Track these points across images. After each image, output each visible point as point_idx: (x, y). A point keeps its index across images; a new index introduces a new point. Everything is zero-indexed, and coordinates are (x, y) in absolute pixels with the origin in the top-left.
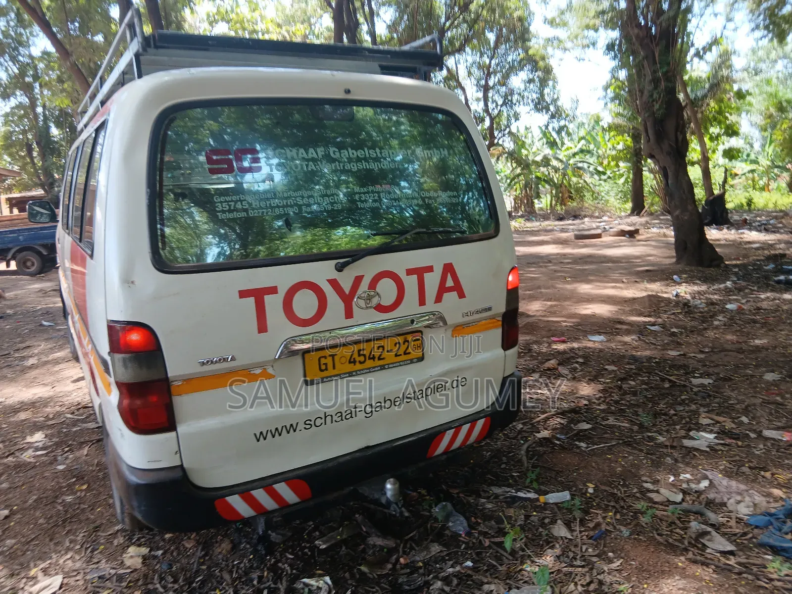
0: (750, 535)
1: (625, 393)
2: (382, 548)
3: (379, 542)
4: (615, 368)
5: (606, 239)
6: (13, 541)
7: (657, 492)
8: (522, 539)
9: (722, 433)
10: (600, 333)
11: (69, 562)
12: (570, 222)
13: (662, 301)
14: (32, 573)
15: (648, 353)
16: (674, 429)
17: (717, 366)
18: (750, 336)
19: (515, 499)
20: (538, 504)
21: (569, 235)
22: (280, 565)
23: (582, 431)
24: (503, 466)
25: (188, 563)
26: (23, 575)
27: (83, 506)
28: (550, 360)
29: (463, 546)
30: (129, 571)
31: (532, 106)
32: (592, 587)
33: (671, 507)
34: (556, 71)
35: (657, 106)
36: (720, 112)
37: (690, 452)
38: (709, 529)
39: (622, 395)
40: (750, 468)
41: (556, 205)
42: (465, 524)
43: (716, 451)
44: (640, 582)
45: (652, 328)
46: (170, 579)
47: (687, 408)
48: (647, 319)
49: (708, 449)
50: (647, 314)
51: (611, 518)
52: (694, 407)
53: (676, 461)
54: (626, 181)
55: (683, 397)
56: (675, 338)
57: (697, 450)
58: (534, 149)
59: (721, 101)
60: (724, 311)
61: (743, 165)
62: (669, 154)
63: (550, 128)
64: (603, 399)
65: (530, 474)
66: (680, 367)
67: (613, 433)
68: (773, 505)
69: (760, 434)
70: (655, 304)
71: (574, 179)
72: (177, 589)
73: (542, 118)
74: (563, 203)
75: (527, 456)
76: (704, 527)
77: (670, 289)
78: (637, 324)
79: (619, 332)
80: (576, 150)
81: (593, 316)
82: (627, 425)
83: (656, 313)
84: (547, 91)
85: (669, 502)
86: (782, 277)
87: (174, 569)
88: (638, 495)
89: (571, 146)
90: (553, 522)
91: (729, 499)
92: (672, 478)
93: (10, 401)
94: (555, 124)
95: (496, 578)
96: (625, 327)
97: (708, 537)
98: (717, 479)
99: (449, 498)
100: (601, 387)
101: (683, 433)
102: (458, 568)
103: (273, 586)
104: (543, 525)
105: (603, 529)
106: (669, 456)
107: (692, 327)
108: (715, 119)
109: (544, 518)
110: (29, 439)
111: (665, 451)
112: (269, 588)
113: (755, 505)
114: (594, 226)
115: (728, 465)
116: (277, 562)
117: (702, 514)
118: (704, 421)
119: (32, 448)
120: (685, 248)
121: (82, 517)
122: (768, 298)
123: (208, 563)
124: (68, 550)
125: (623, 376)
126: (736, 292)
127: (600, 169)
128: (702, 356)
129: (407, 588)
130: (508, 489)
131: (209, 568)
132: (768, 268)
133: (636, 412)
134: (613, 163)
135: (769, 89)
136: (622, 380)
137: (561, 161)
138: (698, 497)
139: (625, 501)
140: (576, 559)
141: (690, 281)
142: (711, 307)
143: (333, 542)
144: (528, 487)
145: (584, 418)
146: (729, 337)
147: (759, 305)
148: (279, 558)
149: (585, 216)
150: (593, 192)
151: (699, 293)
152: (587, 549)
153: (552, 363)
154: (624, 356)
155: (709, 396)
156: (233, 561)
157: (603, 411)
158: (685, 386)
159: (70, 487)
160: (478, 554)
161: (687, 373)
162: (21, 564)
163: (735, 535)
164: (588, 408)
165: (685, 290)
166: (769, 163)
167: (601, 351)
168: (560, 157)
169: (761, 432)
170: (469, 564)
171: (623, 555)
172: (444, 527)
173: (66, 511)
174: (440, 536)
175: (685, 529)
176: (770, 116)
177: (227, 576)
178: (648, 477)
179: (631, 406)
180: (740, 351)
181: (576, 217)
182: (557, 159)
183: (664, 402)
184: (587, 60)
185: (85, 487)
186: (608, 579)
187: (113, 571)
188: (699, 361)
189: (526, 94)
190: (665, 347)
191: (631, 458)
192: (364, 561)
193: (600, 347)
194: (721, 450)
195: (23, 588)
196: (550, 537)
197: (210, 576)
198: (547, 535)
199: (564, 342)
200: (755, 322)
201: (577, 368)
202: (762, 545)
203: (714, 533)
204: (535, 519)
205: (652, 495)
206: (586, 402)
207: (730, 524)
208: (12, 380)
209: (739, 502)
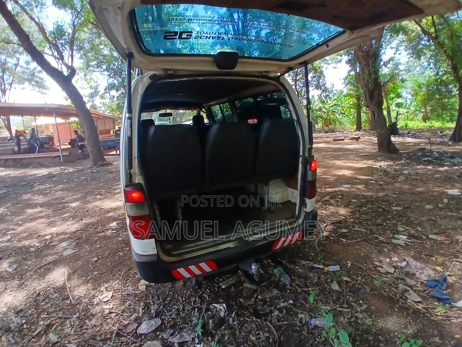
0: (427, 291)
1: (362, 214)
2: (250, 289)
3: (249, 286)
4: (356, 201)
5: (346, 141)
6: (97, 273)
7: (382, 267)
8: (317, 290)
9: (410, 236)
10: (348, 184)
11: (117, 285)
12: (331, 134)
13: (374, 169)
14: (102, 289)
15: (369, 194)
16: (387, 233)
17: (403, 200)
18: (416, 187)
19: (313, 268)
20: (324, 271)
21: (331, 139)
22: (204, 295)
23: (343, 233)
24: (307, 250)
25: (165, 291)
26: (98, 289)
27: (126, 258)
28: (326, 196)
29: (288, 291)
30: (140, 292)
31: (314, 87)
32: (352, 320)
33: (389, 276)
34: (325, 73)
35: (370, 85)
36: (394, 88)
37: (396, 245)
38: (408, 288)
39: (360, 214)
40: (425, 255)
41: (324, 127)
42: (289, 279)
43: (408, 245)
44: (376, 319)
45: (371, 182)
46: (156, 298)
47: (392, 222)
48: (368, 177)
49: (405, 245)
50: (367, 175)
51: (360, 281)
52: (394, 222)
53: (389, 250)
54: (353, 117)
55: (389, 216)
56: (382, 187)
57: (399, 245)
58: (315, 104)
59: (394, 83)
60: (402, 174)
61: (403, 110)
62: (375, 105)
63: (322, 96)
64: (351, 216)
65: (319, 255)
66: (385, 201)
67: (358, 234)
68: (437, 275)
69: (427, 236)
70: (371, 171)
71: (332, 116)
72: (159, 304)
73: (319, 92)
74: (327, 126)
75: (318, 245)
76: (406, 287)
77: (376, 164)
78: (364, 180)
79: (356, 184)
80: (333, 104)
81: (344, 175)
82: (364, 230)
83: (372, 174)
84: (321, 81)
85: (388, 273)
86: (426, 159)
87: (159, 293)
88: (372, 268)
89: (331, 103)
90: (332, 282)
91: (416, 272)
92: (388, 260)
93: (107, 207)
94: (324, 94)
95: (305, 310)
96: (358, 181)
97: (408, 293)
98: (410, 261)
99: (281, 264)
100: (350, 210)
101: (391, 235)
102: (286, 304)
103: (200, 306)
104: (327, 283)
105: (357, 287)
106: (386, 248)
107: (389, 181)
108: (392, 91)
109: (327, 279)
110: (111, 225)
111: (384, 245)
112: (198, 307)
113: (429, 275)
114: (341, 135)
115: (415, 253)
116: (202, 293)
117: (404, 280)
118: (400, 229)
119: (110, 229)
120: (382, 146)
121: (125, 263)
122: (421, 168)
123: (173, 291)
124: (117, 279)
125: (360, 205)
126: (406, 165)
127: (343, 112)
128: (395, 196)
129: (261, 312)
130: (309, 262)
131: (173, 294)
132: (419, 154)
133: (368, 223)
134: (348, 110)
135: (414, 78)
136: (360, 207)
137: (327, 109)
138: (402, 271)
139: (366, 271)
140: (344, 303)
141: (385, 160)
142: (396, 172)
143: (228, 285)
144: (319, 262)
145: (344, 226)
146: (406, 187)
147: (418, 171)
148: (204, 291)
149: (337, 132)
150: (340, 122)
151: (390, 165)
152: (349, 298)
153: (327, 198)
154: (359, 195)
155: (401, 216)
156: (184, 291)
157: (352, 222)
158: (389, 211)
159: (122, 248)
160: (295, 296)
161: (389, 204)
162: (98, 284)
163: (420, 291)
164: (345, 220)
165: (383, 164)
166: (414, 109)
167: (349, 192)
168: (326, 107)
169: (428, 235)
170: (291, 302)
171: (367, 302)
172: (279, 280)
173: (119, 260)
174: (277, 285)
175: (396, 288)
176: (415, 90)
177: (180, 299)
178: (376, 259)
179: (365, 220)
180: (412, 194)
181: (333, 132)
182: (325, 108)
183: (380, 219)
184: (337, 68)
185: (128, 249)
186: (360, 316)
187: (133, 292)
188: (394, 198)
189: (312, 82)
190: (378, 191)
191: (368, 248)
192: (242, 296)
193: (348, 190)
194: (410, 245)
195: (97, 296)
196: (331, 290)
197: (173, 298)
198: (329, 288)
199: (331, 187)
200: (417, 179)
201: (338, 200)
202: (433, 297)
203: (411, 290)
204: (323, 279)
205: (380, 269)
206: (344, 218)
207: (417, 285)
208: (110, 198)
209: (421, 274)
